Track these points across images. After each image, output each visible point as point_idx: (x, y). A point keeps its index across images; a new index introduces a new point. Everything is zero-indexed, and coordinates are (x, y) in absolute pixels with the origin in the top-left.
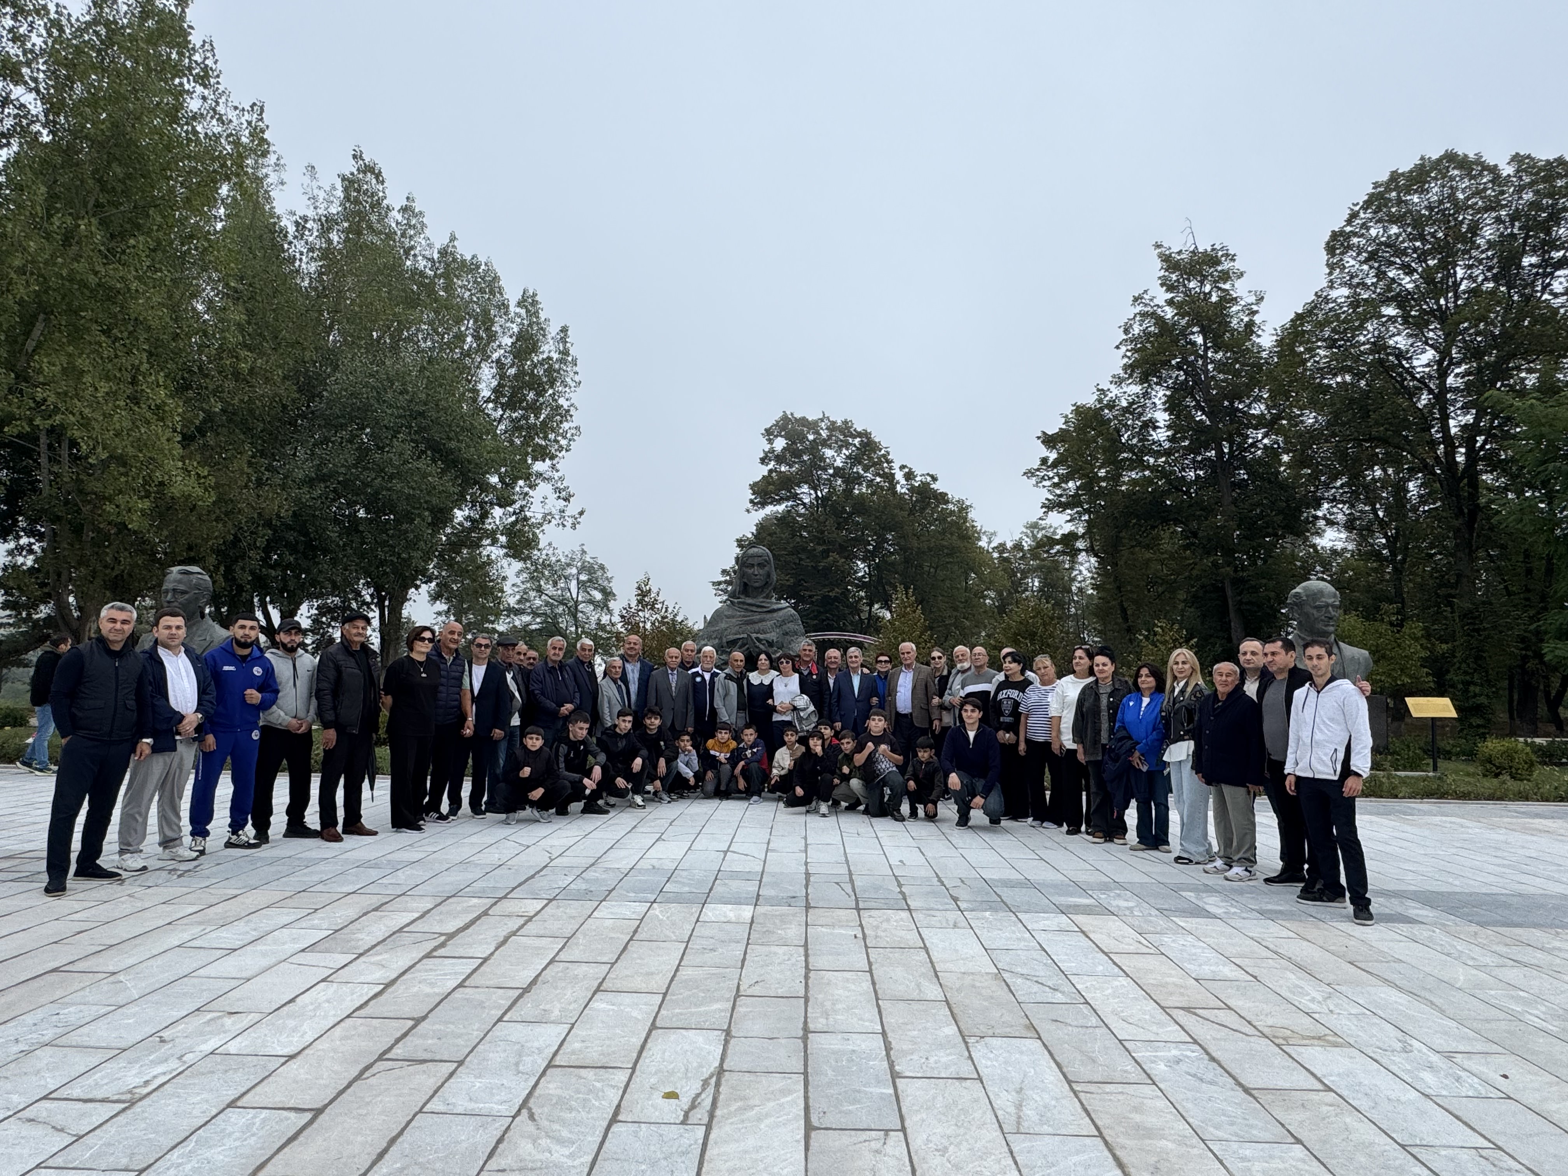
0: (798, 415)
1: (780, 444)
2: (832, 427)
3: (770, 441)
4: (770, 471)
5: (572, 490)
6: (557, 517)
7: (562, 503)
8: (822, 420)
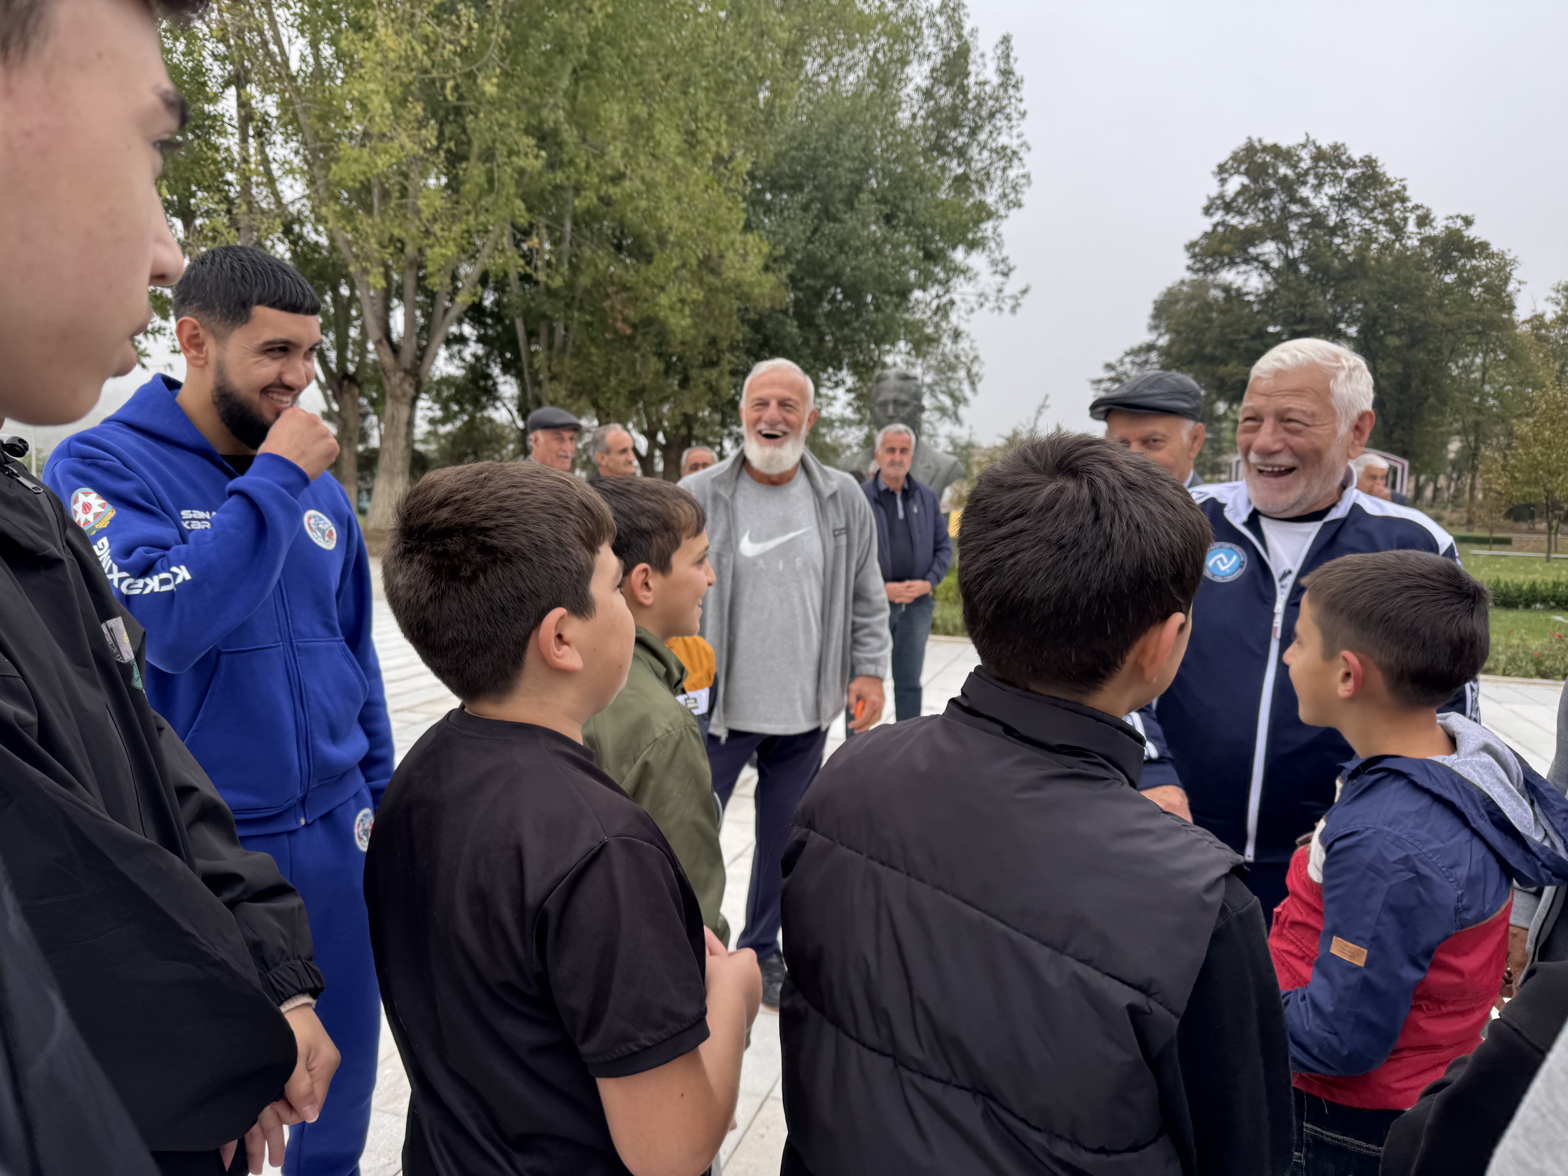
0: (1268, 141)
1: (1235, 183)
2: (1319, 156)
3: (1223, 181)
4: (1215, 226)
5: (1012, 262)
6: (992, 298)
7: (999, 278)
8: (1304, 146)
